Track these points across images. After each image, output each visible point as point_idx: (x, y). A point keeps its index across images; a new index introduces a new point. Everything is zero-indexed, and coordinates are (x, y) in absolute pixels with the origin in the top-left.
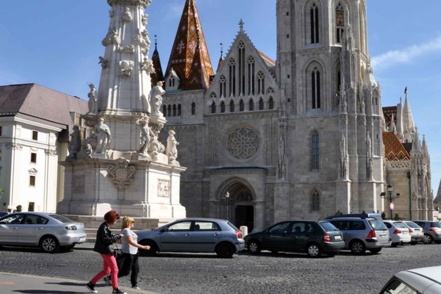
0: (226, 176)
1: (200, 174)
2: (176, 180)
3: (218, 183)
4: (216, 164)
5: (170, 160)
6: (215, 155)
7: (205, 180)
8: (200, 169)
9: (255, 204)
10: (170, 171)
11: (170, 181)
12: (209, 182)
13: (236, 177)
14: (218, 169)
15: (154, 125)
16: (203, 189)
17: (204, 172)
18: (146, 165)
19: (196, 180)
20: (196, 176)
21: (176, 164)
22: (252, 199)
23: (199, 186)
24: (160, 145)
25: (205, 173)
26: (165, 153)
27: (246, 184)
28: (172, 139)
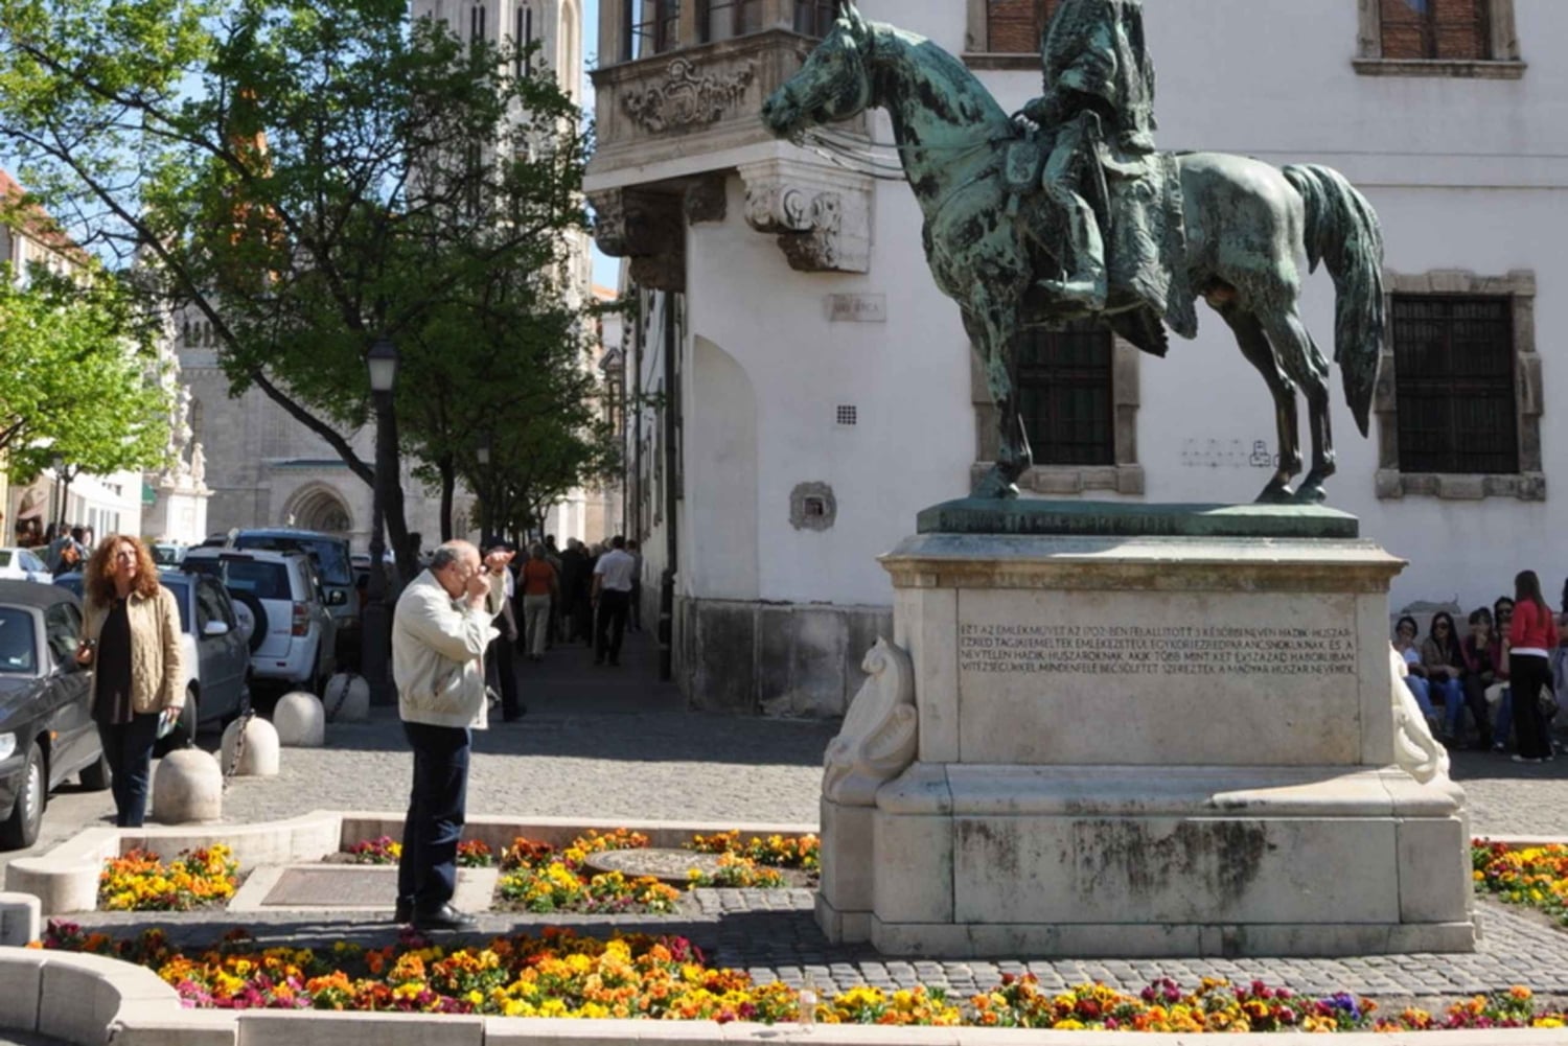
0: (301, 479)
1: (253, 474)
2: (202, 505)
3: (287, 493)
4: (285, 451)
5: (196, 483)
6: (283, 434)
7: (263, 485)
8: (252, 462)
9: (352, 536)
10: (196, 496)
11: (195, 510)
12: (268, 491)
13: (318, 483)
14: (287, 463)
15: (178, 441)
16: (257, 505)
17: (261, 468)
18: (168, 492)
19: (245, 485)
20: (244, 478)
21: (202, 487)
22: (348, 527)
23: (251, 498)
24: (185, 465)
25: (263, 471)
26: (189, 473)
27: (337, 497)
28: (199, 456)
